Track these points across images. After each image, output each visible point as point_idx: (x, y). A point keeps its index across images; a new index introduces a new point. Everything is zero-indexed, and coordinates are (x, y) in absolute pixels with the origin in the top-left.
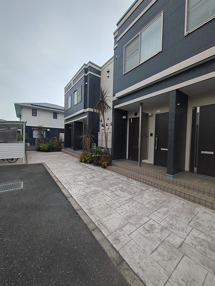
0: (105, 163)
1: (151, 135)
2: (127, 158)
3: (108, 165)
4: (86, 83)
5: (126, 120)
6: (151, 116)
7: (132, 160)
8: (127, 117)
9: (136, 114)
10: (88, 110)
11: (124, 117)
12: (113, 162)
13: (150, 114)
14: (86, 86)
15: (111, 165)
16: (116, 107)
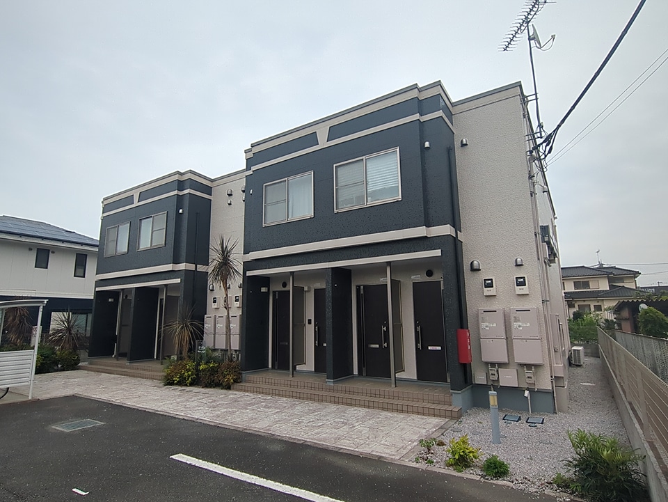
0: (230, 378)
1: (310, 322)
2: (270, 366)
3: (236, 381)
4: (181, 211)
5: (267, 294)
6: (308, 291)
7: (279, 368)
8: (269, 290)
9: (284, 285)
10: (182, 266)
11: (263, 290)
12: (244, 375)
13: (306, 289)
14: (178, 216)
15: (241, 382)
16: (249, 273)
